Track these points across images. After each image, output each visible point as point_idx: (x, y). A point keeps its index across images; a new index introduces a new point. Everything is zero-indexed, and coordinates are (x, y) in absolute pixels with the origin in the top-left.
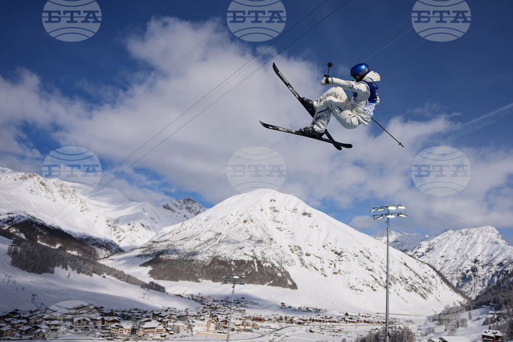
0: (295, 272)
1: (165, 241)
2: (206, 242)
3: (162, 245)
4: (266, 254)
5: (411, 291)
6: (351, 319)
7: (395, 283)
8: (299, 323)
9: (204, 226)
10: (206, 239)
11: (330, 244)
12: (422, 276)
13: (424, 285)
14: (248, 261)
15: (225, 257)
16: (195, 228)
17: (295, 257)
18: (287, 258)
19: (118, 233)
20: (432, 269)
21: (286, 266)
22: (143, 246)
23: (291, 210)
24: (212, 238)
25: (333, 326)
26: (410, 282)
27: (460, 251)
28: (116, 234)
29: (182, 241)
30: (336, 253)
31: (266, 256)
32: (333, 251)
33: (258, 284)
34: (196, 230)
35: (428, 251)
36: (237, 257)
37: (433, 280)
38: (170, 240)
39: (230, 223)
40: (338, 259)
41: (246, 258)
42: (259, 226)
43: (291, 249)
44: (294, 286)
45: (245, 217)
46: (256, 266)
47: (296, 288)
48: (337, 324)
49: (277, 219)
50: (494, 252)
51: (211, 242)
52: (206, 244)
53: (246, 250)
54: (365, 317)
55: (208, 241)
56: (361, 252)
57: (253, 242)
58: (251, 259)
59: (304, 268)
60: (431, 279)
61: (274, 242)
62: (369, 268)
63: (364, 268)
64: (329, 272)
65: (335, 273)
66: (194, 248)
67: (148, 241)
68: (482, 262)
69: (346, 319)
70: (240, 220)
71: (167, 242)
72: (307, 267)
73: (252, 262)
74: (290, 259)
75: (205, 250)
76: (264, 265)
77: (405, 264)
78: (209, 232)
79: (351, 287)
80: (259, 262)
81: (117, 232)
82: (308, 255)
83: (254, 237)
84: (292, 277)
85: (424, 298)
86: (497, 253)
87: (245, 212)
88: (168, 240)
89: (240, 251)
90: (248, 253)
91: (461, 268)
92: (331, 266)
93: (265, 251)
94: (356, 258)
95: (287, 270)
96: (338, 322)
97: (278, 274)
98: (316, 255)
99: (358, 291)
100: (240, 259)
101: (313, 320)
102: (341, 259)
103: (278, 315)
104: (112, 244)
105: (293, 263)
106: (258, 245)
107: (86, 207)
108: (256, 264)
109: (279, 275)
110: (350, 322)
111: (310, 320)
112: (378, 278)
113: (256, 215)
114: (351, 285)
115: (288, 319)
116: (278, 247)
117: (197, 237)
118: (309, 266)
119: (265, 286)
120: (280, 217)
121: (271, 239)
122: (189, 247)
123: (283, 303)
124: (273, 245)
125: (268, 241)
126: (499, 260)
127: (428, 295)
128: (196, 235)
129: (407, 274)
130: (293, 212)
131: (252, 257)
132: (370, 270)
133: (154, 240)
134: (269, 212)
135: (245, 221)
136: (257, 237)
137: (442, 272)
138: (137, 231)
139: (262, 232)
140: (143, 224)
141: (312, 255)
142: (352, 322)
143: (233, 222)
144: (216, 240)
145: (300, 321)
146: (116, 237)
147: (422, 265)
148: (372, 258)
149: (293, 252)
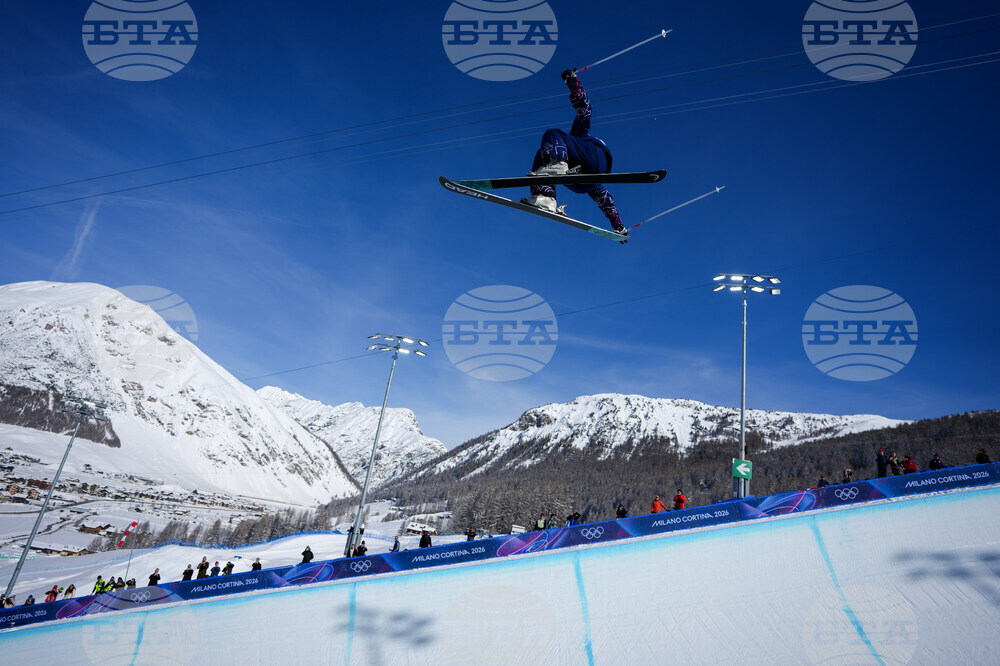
0: (121, 421)
4: (77, 386)
5: (294, 472)
6: (203, 499)
7: (275, 459)
8: (117, 497)
11: (193, 390)
12: (312, 456)
13: (312, 466)
14: (37, 391)
17: (128, 399)
18: (113, 398)
20: (327, 449)
21: (108, 412)
25: (174, 506)
26: (296, 461)
27: (366, 432)
30: (199, 405)
31: (74, 389)
32: (194, 401)
33: (48, 430)
35: (328, 425)
36: (14, 380)
37: (326, 463)
39: (16, 324)
40: (199, 414)
41: (33, 386)
42: (75, 340)
43: (124, 387)
44: (115, 442)
45: (51, 320)
46: (50, 402)
47: (119, 446)
48: (179, 503)
50: (405, 440)
54: (223, 498)
56: (238, 410)
57: (55, 362)
59: (139, 418)
60: (323, 460)
61: (96, 369)
62: (244, 433)
63: (236, 432)
64: (180, 430)
65: (190, 433)
68: (389, 449)
69: (195, 499)
70: (39, 324)
72: (144, 417)
73: (45, 394)
74: (119, 401)
76: (67, 403)
77: (295, 437)
79: (210, 456)
80: (58, 397)
82: (151, 399)
84: (114, 429)
85: (309, 483)
86: (408, 441)
87: (52, 312)
89: (25, 373)
90: (38, 377)
91: (362, 453)
92: (185, 422)
93: (74, 381)
94: (227, 417)
95: (109, 417)
96: (181, 501)
97: (90, 420)
98: (165, 401)
99: (219, 464)
101: (141, 495)
102: (204, 414)
103: (78, 481)
106: (65, 368)
108: (51, 399)
109: (93, 421)
110: (199, 502)
111: (136, 494)
112: (254, 450)
113: (74, 321)
114: (210, 453)
115: (97, 490)
118: (148, 416)
119: (60, 435)
120: (116, 334)
123: (88, 466)
124: (93, 375)
125: (85, 367)
126: (409, 450)
127: (315, 480)
129: (293, 449)
131: (47, 386)
132: (243, 436)
134: (100, 323)
135: (49, 327)
136: (66, 356)
137: (338, 453)
139: (78, 351)
141: (158, 402)
142: (203, 503)
143: (21, 322)
145: (119, 494)
147: (317, 441)
148: (251, 421)
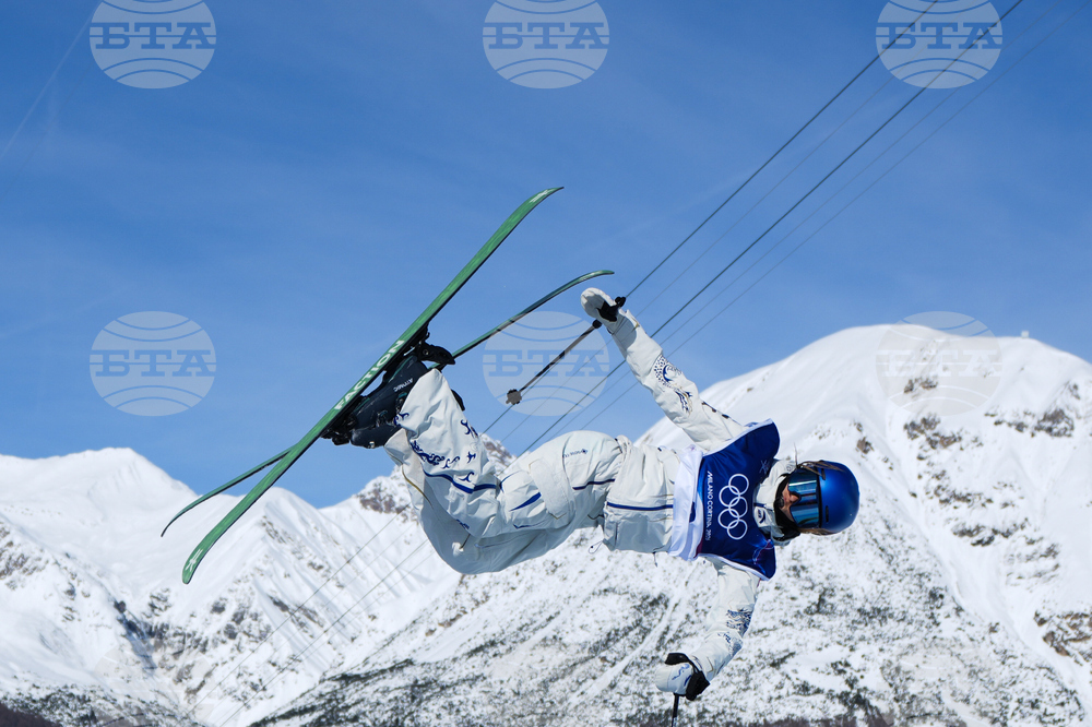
1: (397, 668)
2: (595, 649)
3: (386, 691)
9: (572, 573)
10: (593, 636)
15: (700, 716)
16: (529, 589)
19: (177, 654)
22: (301, 703)
23: (1031, 422)
24: (623, 625)
28: (171, 661)
29: (478, 659)
34: (535, 597)
38: (419, 659)
49: (958, 484)
51: (619, 646)
52: (597, 663)
53: (803, 669)
55: (606, 644)
58: (837, 709)
66: (545, 685)
67: (318, 676)
71: (407, 670)
75: (594, 689)
78: (601, 599)
81: (170, 651)
83: (839, 595)
88: (409, 662)
100: (782, 716)
104: (161, 710)
105: (1072, 706)
107: (15, 552)
116: (979, 630)
117: (548, 631)
121: (934, 596)
122: (513, 684)
128: (541, 620)
130: (1042, 435)
133: (345, 669)
138: (263, 637)
140: (279, 597)
144: (645, 632)
146: (174, 673)
149: (1059, 650)
